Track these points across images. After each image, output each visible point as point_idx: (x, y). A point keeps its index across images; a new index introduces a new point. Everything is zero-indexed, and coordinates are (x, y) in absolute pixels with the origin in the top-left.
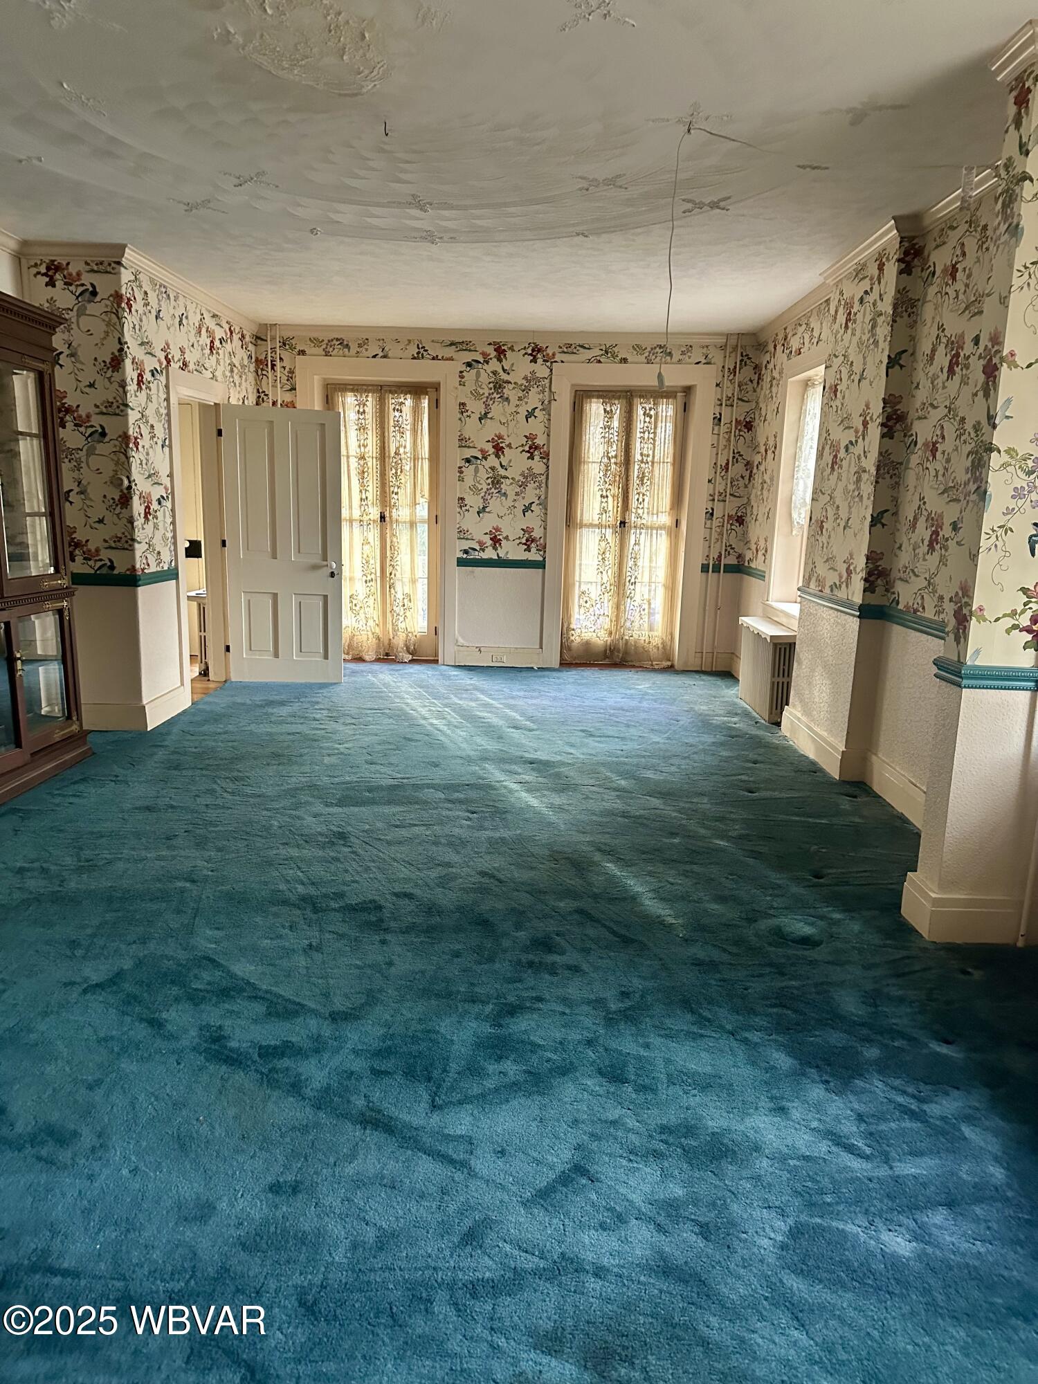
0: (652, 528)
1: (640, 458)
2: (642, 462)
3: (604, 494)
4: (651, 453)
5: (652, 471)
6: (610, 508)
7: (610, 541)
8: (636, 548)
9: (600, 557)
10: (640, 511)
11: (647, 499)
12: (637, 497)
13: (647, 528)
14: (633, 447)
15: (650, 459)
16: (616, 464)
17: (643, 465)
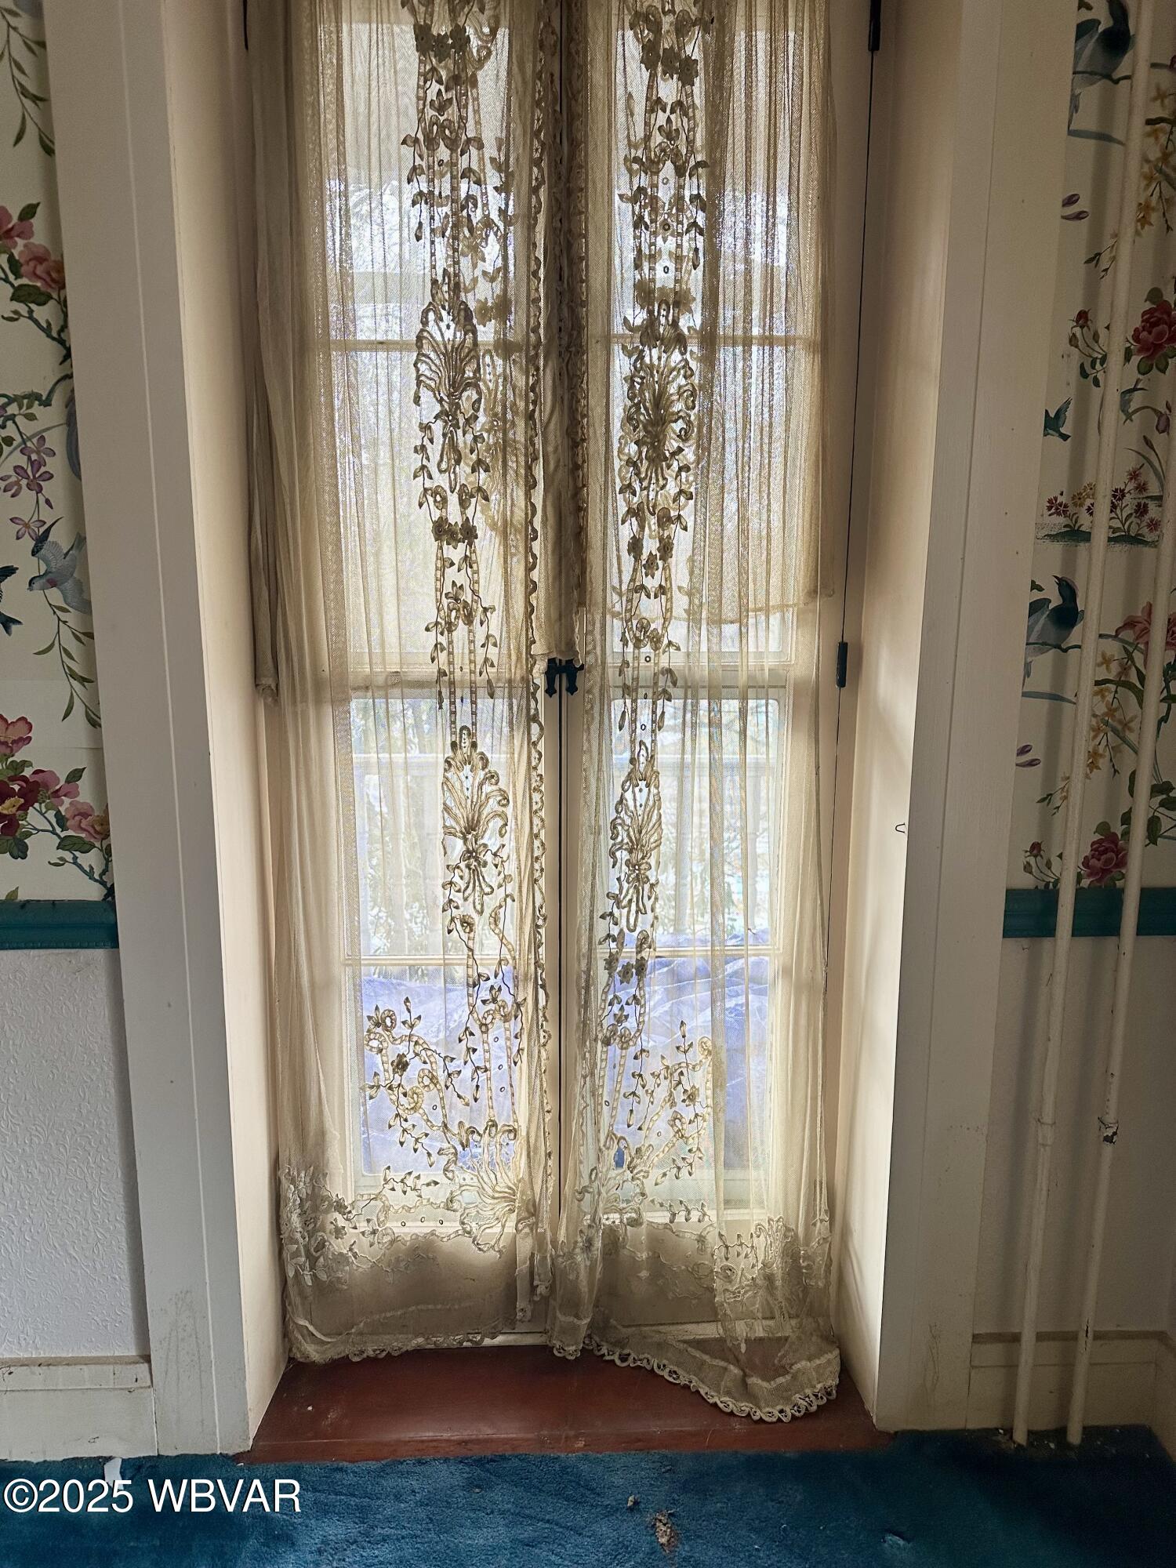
0: (716, 692)
1: (639, 317)
2: (649, 333)
3: (454, 516)
4: (695, 282)
5: (708, 386)
6: (491, 592)
7: (498, 760)
8: (638, 797)
9: (458, 846)
10: (649, 608)
11: (682, 542)
12: (627, 532)
13: (691, 690)
14: (594, 248)
15: (691, 321)
16: (505, 348)
17: (652, 355)
